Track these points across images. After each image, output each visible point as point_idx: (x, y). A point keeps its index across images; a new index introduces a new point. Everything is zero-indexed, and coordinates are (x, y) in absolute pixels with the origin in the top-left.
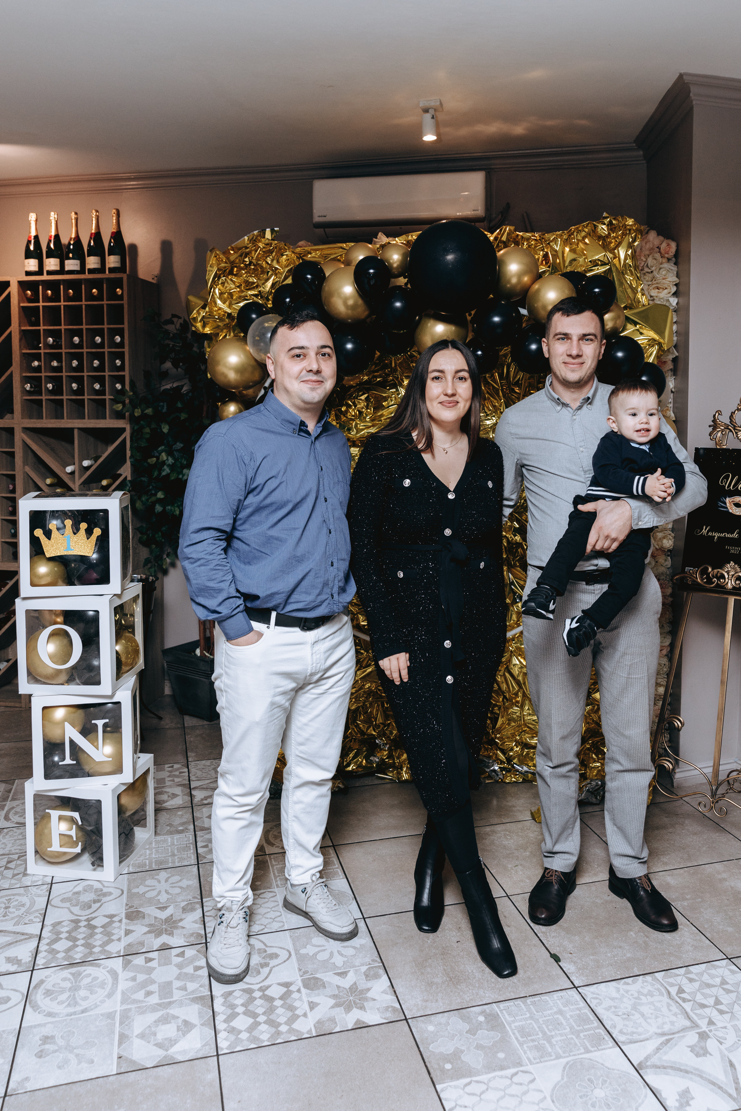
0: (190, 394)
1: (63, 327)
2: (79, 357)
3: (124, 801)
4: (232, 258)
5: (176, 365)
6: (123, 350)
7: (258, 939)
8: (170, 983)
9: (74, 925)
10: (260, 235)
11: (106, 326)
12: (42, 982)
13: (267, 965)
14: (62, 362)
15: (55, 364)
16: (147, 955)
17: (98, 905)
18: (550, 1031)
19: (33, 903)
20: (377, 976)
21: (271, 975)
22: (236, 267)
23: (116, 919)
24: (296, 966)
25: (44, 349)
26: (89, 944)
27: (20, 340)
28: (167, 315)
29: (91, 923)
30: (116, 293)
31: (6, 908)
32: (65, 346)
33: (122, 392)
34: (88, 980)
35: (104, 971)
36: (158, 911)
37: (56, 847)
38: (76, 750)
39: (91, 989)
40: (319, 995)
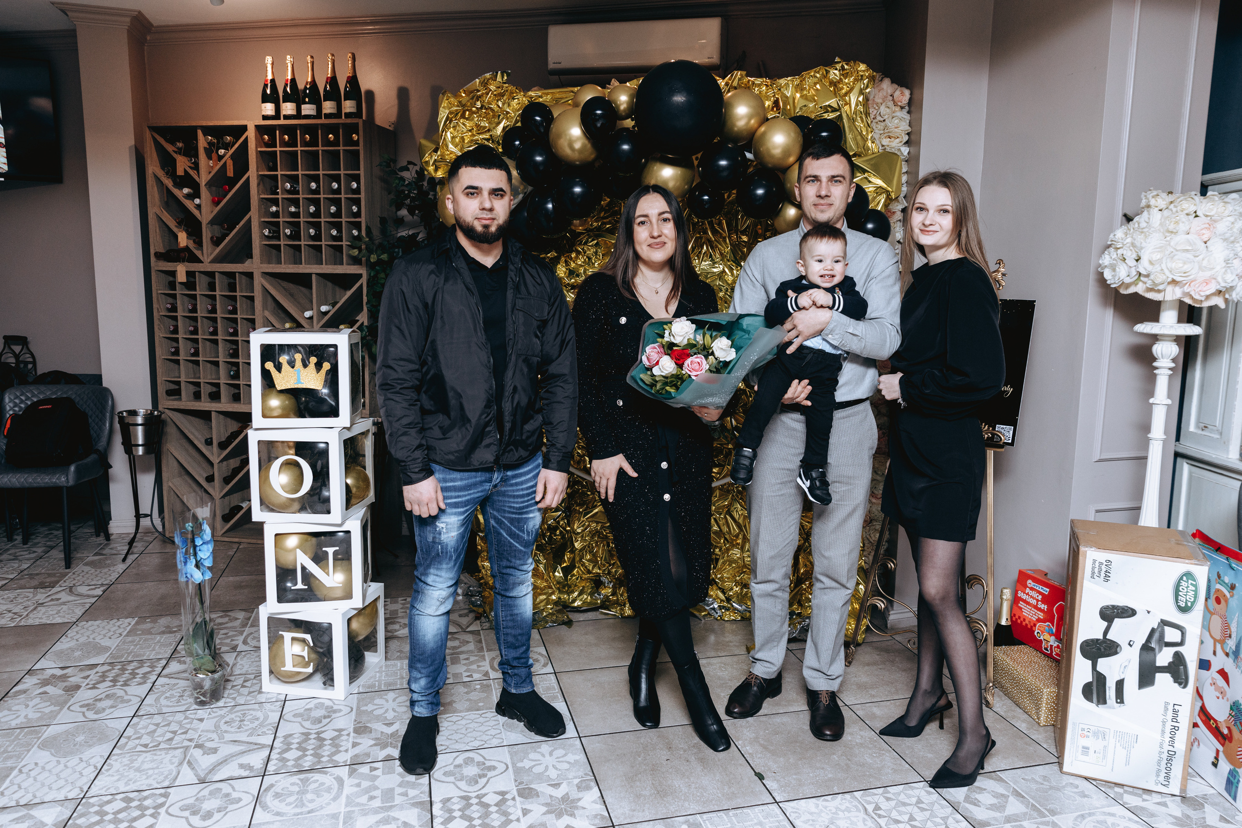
1: (300, 173)
2: (316, 202)
3: (355, 625)
4: (464, 101)
5: (411, 212)
6: (359, 196)
7: (477, 753)
8: (392, 790)
9: (304, 737)
10: (491, 79)
11: (342, 172)
12: (272, 786)
13: (484, 774)
14: (299, 208)
15: (293, 209)
16: (372, 765)
17: (328, 720)
19: (266, 718)
20: (588, 788)
21: (489, 785)
22: (467, 110)
23: (344, 733)
24: (512, 777)
25: (282, 194)
26: (318, 754)
27: (258, 185)
28: (402, 163)
29: (320, 736)
30: (352, 138)
31: (241, 721)
32: (302, 192)
33: (359, 238)
34: (316, 785)
35: (331, 778)
36: (384, 727)
37: (289, 667)
38: (307, 576)
39: (317, 792)
40: (532, 803)
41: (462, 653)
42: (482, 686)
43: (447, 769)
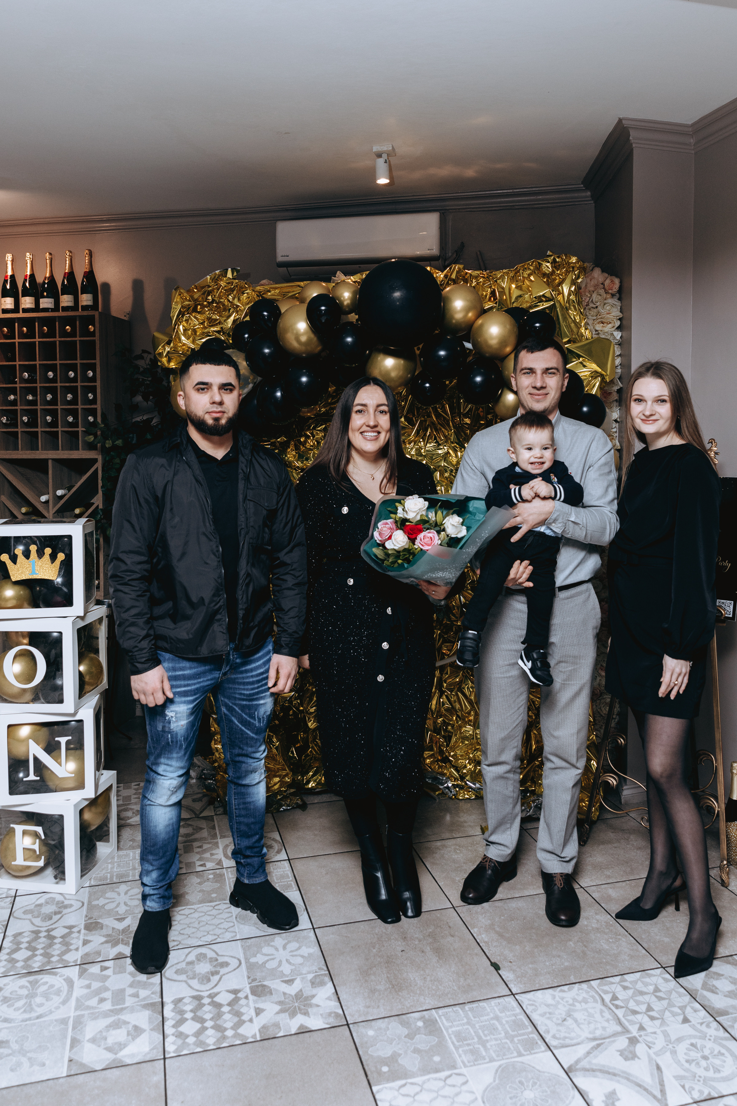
0: (160, 427)
1: (38, 363)
2: (53, 391)
3: (87, 815)
4: (196, 296)
5: (146, 399)
6: (95, 384)
7: (210, 949)
8: (123, 991)
9: (34, 935)
10: (222, 275)
11: (78, 362)
13: (217, 973)
14: (37, 396)
15: (30, 397)
16: (103, 964)
17: (59, 916)
18: (485, 1036)
20: (322, 984)
21: (221, 982)
22: (199, 304)
23: (75, 930)
24: (245, 974)
25: (20, 383)
26: (48, 953)
28: (138, 352)
29: (51, 933)
30: (88, 329)
32: (40, 381)
33: (94, 424)
34: (45, 988)
35: (61, 980)
36: (116, 922)
37: (20, 860)
38: (40, 767)
39: (46, 996)
40: (265, 1001)
41: (195, 840)
42: (215, 875)
43: (179, 967)
